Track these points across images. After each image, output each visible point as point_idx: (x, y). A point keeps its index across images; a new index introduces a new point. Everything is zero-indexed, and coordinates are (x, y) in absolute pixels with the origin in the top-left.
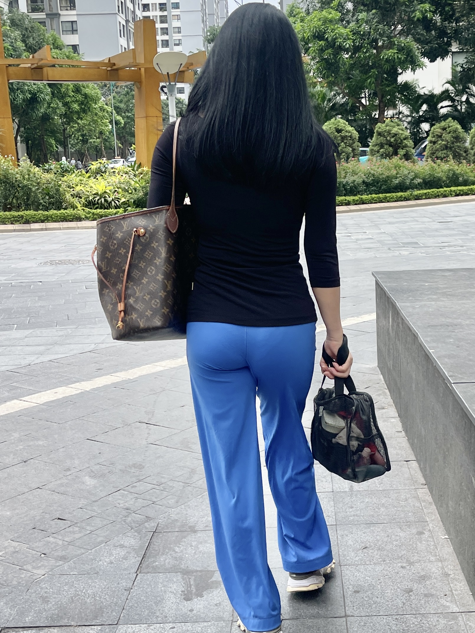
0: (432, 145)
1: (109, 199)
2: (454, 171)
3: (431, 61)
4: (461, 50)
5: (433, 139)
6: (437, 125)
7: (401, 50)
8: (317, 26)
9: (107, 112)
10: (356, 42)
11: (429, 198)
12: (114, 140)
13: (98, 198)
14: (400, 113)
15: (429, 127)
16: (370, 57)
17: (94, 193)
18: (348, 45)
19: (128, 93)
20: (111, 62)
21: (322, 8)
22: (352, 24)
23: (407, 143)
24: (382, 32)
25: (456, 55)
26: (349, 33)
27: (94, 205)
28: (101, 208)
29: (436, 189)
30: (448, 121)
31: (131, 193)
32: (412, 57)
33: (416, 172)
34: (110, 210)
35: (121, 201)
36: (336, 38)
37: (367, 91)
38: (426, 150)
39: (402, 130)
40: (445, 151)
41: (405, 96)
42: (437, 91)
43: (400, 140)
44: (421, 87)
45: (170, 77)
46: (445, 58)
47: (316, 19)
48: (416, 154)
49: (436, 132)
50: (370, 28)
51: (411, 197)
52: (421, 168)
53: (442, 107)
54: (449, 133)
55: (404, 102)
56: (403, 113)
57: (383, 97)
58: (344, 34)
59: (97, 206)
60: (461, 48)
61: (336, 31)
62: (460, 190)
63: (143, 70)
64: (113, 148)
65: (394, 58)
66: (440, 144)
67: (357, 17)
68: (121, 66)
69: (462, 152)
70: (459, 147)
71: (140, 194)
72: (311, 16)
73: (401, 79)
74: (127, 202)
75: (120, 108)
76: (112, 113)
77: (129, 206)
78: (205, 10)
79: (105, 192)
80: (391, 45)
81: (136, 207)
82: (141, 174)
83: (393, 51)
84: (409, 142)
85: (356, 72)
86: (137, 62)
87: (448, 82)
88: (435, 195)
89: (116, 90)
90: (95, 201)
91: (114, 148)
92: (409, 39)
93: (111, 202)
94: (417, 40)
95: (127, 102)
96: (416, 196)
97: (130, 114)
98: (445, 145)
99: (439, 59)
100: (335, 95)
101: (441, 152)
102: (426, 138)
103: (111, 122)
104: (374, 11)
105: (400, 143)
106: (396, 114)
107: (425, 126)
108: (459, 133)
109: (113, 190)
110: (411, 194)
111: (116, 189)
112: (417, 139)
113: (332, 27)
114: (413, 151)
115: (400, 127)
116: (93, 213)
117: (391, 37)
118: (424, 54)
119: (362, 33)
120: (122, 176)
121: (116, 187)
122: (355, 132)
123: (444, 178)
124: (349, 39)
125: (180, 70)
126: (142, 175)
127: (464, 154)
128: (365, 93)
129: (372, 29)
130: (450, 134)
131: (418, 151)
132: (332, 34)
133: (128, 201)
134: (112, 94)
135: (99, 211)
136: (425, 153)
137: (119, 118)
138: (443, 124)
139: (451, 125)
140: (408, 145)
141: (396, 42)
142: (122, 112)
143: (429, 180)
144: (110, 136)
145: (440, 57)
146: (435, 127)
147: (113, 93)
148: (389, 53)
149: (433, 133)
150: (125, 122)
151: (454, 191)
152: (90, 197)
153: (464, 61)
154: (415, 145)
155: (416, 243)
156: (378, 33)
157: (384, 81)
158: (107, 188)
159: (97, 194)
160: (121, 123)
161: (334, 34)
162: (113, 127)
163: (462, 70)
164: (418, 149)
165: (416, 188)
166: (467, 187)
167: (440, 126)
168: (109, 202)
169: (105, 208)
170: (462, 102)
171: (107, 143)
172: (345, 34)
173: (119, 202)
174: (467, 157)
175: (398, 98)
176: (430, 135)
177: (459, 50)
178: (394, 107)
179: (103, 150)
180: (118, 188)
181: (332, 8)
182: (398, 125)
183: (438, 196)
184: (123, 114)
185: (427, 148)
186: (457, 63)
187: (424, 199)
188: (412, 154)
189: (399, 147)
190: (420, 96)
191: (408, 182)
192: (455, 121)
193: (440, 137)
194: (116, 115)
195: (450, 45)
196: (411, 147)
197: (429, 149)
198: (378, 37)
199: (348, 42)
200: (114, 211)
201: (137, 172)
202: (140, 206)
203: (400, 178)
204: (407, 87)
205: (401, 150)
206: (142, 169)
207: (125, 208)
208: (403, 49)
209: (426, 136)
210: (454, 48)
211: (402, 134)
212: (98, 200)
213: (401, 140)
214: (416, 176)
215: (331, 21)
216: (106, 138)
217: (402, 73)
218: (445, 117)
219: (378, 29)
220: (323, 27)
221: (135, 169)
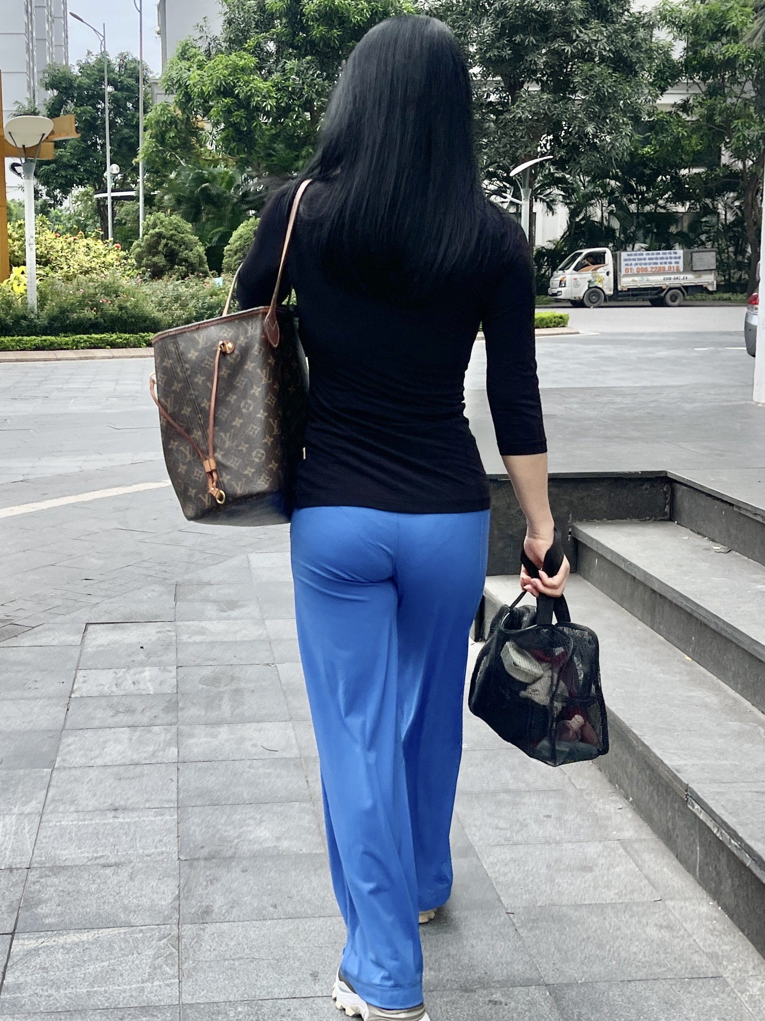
8: (222, 78)
10: (282, 102)
16: (302, 126)
18: (269, 107)
21: (229, 52)
22: (276, 76)
26: (271, 88)
36: (252, 95)
47: (221, 66)
50: (303, 83)
58: (263, 90)
61: (251, 85)
67: (283, 66)
72: (213, 61)
104: (309, 58)
113: (246, 78)
119: (290, 89)
124: (271, 97)
129: (305, 85)
132: (246, 89)
156: (314, 90)
181: (245, 50)
198: (314, 96)
199: (270, 101)
215: (243, 69)
219: (315, 85)
220: (231, 78)
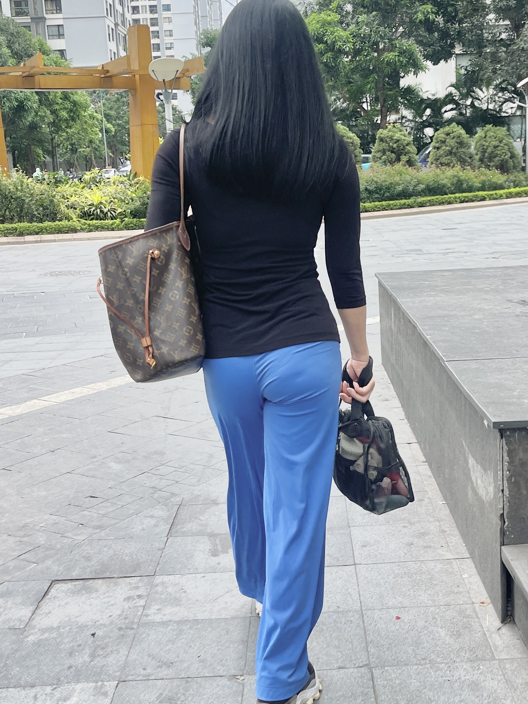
0: (436, 150)
1: (105, 210)
2: (458, 177)
3: (434, 64)
4: (465, 53)
5: (437, 145)
6: (442, 130)
7: (402, 53)
8: (315, 29)
9: (97, 120)
10: (357, 45)
11: (434, 205)
12: (105, 149)
13: (94, 209)
14: (403, 117)
15: (433, 132)
16: (370, 60)
17: (89, 204)
18: (348, 48)
19: (118, 100)
20: (105, 69)
21: (320, 11)
22: (352, 27)
23: (409, 149)
24: (383, 35)
25: (460, 57)
26: (349, 35)
27: (89, 216)
28: (97, 219)
29: (440, 196)
30: (452, 126)
31: (127, 204)
32: (414, 60)
33: (420, 178)
34: (106, 221)
35: (117, 212)
36: (335, 42)
37: (368, 95)
38: (430, 156)
39: (405, 136)
40: (449, 157)
41: (407, 100)
42: (441, 95)
43: (402, 146)
44: (424, 91)
45: (166, 83)
46: (449, 61)
47: (314, 22)
48: (419, 160)
49: (439, 137)
50: (371, 31)
51: (415, 204)
52: (425, 175)
53: (446, 111)
54: (453, 138)
55: (407, 107)
56: (406, 118)
57: (385, 101)
58: (343, 37)
59: (92, 217)
60: (464, 50)
61: (335, 34)
62: (464, 197)
63: (137, 77)
64: (103, 158)
65: (395, 61)
66: (444, 150)
67: (357, 20)
68: (115, 73)
69: (467, 158)
70: (464, 153)
71: (137, 204)
72: (308, 19)
73: (404, 83)
74: (124, 213)
75: (111, 116)
76: (102, 121)
77: (126, 217)
78: (198, 12)
79: (101, 203)
80: (392, 48)
81: (133, 218)
82: (137, 183)
83: (394, 54)
84: (412, 147)
85: (356, 77)
86: (132, 69)
87: (452, 86)
88: (440, 202)
89: (106, 97)
90: (90, 212)
91: (105, 157)
92: (412, 41)
93: (107, 213)
94: (419, 42)
95: (117, 109)
96: (420, 203)
97: (120, 122)
98: (449, 150)
99: (442, 62)
100: (335, 100)
101: (445, 158)
102: (430, 143)
103: (101, 131)
104: (374, 13)
105: (402, 150)
106: (399, 119)
107: (429, 131)
108: (463, 138)
109: (109, 201)
110: (415, 201)
111: (112, 199)
112: (421, 145)
113: (332, 29)
114: (417, 157)
115: (402, 133)
116: (89, 225)
117: (393, 40)
118: (427, 57)
119: (362, 35)
120: (118, 186)
121: (111, 197)
122: (356, 138)
123: (449, 185)
124: (349, 42)
125: (177, 76)
126: (138, 185)
127: (469, 160)
128: (367, 98)
129: (372, 32)
130: (454, 140)
131: (422, 157)
132: (332, 37)
133: (125, 211)
134: (101, 101)
135: (94, 222)
136: (429, 160)
137: (109, 126)
138: (447, 129)
139: (454, 130)
140: (411, 151)
141: (397, 45)
142: (112, 119)
143: (433, 186)
144: (100, 145)
145: (443, 60)
146: (439, 132)
147: (103, 100)
148: (390, 56)
149: (437, 139)
150: (115, 130)
151: (459, 197)
152: (85, 208)
153: (468, 63)
154: (419, 151)
155: (420, 250)
156: (379, 35)
157: (386, 84)
158: (102, 199)
159: (92, 205)
160: (111, 131)
161: (333, 36)
162: (103, 135)
163: (466, 72)
164: (422, 155)
165: (420, 195)
166: (472, 194)
167: (444, 132)
168: (105, 213)
169: (101, 219)
170: (466, 106)
171: (97, 152)
172: (345, 37)
173: (115, 212)
174: (472, 163)
175: (401, 103)
176: (434, 141)
177: (462, 53)
178: (396, 112)
179: (93, 159)
180: (114, 198)
181: (330, 10)
182: (401, 131)
183: (443, 203)
184: (114, 122)
185: (431, 154)
186: (461, 66)
187: (428, 206)
188: (415, 160)
189: (402, 153)
190: (423, 100)
191: (411, 188)
192: (460, 126)
193: (444, 142)
194: (106, 122)
195: (453, 47)
196: (414, 153)
197: (433, 155)
198: (379, 39)
199: (349, 45)
200: (111, 222)
201: (133, 182)
202: (137, 217)
203: (403, 185)
204: (409, 91)
205: (404, 157)
206: (138, 178)
207: (121, 219)
208: (405, 52)
209: (430, 141)
210: (458, 50)
211: (404, 140)
212: (94, 211)
213: (404, 146)
214: (419, 182)
215: (329, 24)
216: (96, 147)
217: (404, 76)
218: (450, 121)
219: (379, 32)
220: (321, 30)
221: (131, 178)
